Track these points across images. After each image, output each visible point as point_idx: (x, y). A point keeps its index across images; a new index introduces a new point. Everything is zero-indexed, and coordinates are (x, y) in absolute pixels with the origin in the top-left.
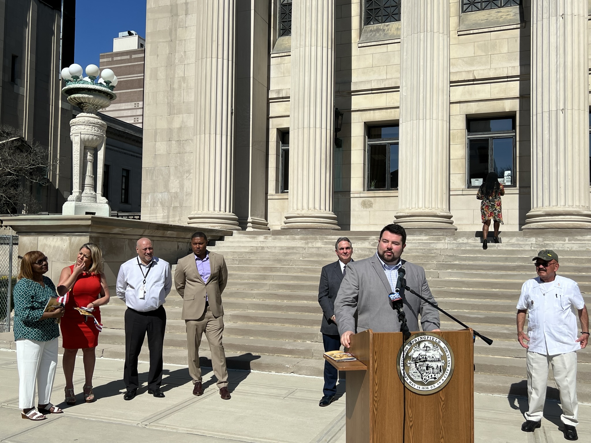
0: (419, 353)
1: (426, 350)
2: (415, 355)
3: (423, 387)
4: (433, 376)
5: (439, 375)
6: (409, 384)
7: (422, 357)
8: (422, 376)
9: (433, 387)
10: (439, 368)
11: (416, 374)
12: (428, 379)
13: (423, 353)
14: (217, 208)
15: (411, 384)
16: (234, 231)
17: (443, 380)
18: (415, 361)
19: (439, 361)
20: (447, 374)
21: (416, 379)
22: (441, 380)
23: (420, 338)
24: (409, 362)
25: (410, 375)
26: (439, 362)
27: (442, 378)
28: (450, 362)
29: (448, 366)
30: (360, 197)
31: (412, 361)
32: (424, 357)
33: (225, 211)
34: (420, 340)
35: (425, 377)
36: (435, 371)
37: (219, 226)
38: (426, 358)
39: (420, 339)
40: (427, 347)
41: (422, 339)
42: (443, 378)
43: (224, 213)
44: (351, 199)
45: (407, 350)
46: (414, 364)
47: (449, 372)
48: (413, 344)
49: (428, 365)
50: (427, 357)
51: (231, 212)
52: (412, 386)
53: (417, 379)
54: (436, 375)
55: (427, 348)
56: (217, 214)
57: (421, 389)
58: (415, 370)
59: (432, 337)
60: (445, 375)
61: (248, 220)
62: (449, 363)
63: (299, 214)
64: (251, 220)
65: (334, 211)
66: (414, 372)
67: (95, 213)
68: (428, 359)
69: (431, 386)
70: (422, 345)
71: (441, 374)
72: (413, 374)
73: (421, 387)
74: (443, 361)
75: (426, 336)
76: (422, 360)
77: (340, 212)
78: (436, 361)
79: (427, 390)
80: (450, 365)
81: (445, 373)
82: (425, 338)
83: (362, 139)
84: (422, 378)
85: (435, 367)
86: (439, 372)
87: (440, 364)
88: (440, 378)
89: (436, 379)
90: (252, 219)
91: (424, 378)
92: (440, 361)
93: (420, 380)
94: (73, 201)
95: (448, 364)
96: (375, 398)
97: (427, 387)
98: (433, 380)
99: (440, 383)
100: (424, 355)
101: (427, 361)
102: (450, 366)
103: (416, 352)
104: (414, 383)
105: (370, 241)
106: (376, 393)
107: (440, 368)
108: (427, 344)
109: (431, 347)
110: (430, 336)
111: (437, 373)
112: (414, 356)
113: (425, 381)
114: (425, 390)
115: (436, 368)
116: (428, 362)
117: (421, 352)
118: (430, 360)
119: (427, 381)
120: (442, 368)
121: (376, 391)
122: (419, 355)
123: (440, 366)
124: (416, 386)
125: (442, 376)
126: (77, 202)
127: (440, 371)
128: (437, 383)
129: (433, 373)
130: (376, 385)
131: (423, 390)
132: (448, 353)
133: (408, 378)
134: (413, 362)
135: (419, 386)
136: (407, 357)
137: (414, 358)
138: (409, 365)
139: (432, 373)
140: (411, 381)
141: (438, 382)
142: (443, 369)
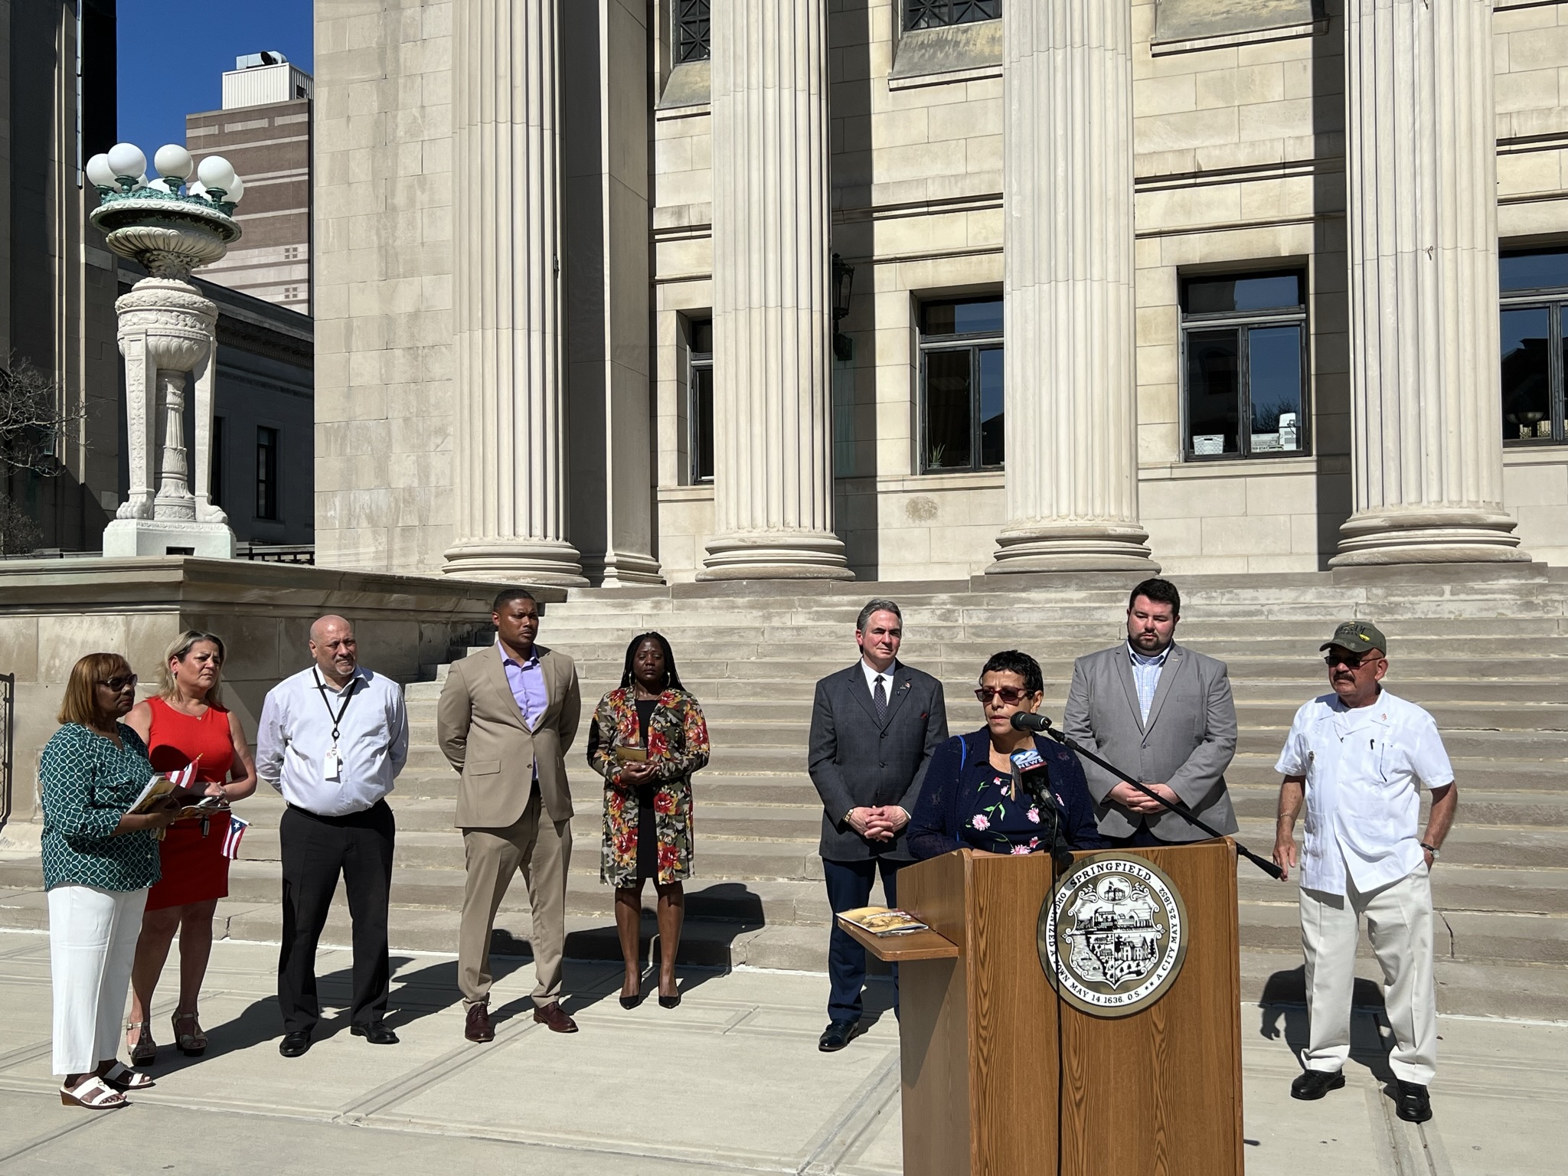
0: (1094, 906)
1: (1114, 899)
2: (1086, 913)
3: (1108, 996)
4: (1134, 968)
5: (1149, 965)
6: (1072, 990)
7: (1104, 917)
8: (1104, 968)
9: (1134, 996)
10: (1149, 944)
11: (1090, 963)
12: (1119, 974)
13: (1107, 907)
14: (523, 529)
15: (1077, 989)
16: (571, 590)
17: (1159, 976)
18: (1085, 928)
19: (1148, 926)
20: (1169, 960)
21: (1088, 978)
22: (1155, 976)
23: (1098, 866)
24: (1068, 930)
25: (1074, 965)
26: (1149, 929)
27: (1157, 973)
28: (1178, 928)
29: (1171, 939)
30: (904, 491)
31: (1077, 929)
32: (1110, 917)
33: (545, 537)
34: (1097, 873)
35: (1113, 971)
36: (1138, 953)
37: (530, 577)
38: (1113, 920)
39: (1096, 870)
40: (1115, 891)
41: (1102, 869)
42: (1160, 971)
43: (541, 542)
44: (880, 496)
45: (1065, 900)
46: (1084, 937)
47: (1174, 954)
48: (1078, 884)
49: (1119, 938)
50: (1116, 917)
51: (561, 539)
52: (1078, 994)
53: (1092, 975)
54: (1141, 963)
55: (1117, 894)
56: (522, 543)
57: (1102, 1003)
58: (1086, 952)
59: (1128, 864)
60: (1164, 962)
61: (606, 560)
62: (1174, 932)
63: (744, 541)
64: (614, 559)
65: (838, 529)
66: (1082, 959)
67: (192, 549)
68: (1120, 922)
69: (1127, 994)
70: (1103, 887)
71: (1154, 960)
72: (1081, 964)
73: (1103, 997)
74: (1160, 927)
75: (1114, 863)
76: (1104, 925)
77: (851, 531)
78: (1140, 927)
79: (1118, 1004)
80: (1178, 936)
81: (1166, 958)
82: (1109, 866)
83: (905, 334)
84: (1105, 974)
85: (1138, 942)
86: (1150, 956)
87: (1149, 935)
88: (1151, 973)
89: (1142, 974)
90: (616, 555)
91: (1109, 973)
92: (1152, 926)
93: (1101, 978)
94: (133, 518)
95: (1172, 935)
96: (981, 1030)
97: (1118, 996)
98: (1134, 976)
99: (1152, 984)
100: (1109, 913)
101: (1116, 928)
102: (1178, 940)
103: (1088, 905)
104: (1083, 989)
105: (933, 607)
106: (984, 1016)
107: (1152, 945)
108: (1117, 883)
109: (1127, 890)
110: (1122, 863)
111: (1144, 959)
112: (1082, 917)
113: (1113, 980)
114: (1113, 1004)
115: (1140, 945)
116: (1119, 931)
117: (1100, 903)
118: (1126, 923)
119: (1118, 980)
120: (1155, 946)
121: (984, 1012)
122: (1096, 912)
123: (1152, 941)
124: (1090, 996)
125: (1157, 965)
126: (143, 522)
127: (1152, 953)
128: (1145, 986)
129: (1132, 959)
130: (985, 995)
131: (1107, 1004)
132: (1171, 906)
133: (1069, 976)
134: (1081, 932)
135: (1097, 995)
136: (1066, 920)
137: (1082, 922)
138: (1069, 940)
139: (1129, 958)
140: (1076, 984)
141: (1148, 984)
142: (1156, 949)
